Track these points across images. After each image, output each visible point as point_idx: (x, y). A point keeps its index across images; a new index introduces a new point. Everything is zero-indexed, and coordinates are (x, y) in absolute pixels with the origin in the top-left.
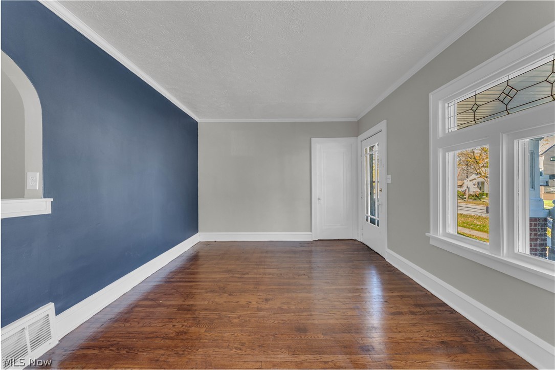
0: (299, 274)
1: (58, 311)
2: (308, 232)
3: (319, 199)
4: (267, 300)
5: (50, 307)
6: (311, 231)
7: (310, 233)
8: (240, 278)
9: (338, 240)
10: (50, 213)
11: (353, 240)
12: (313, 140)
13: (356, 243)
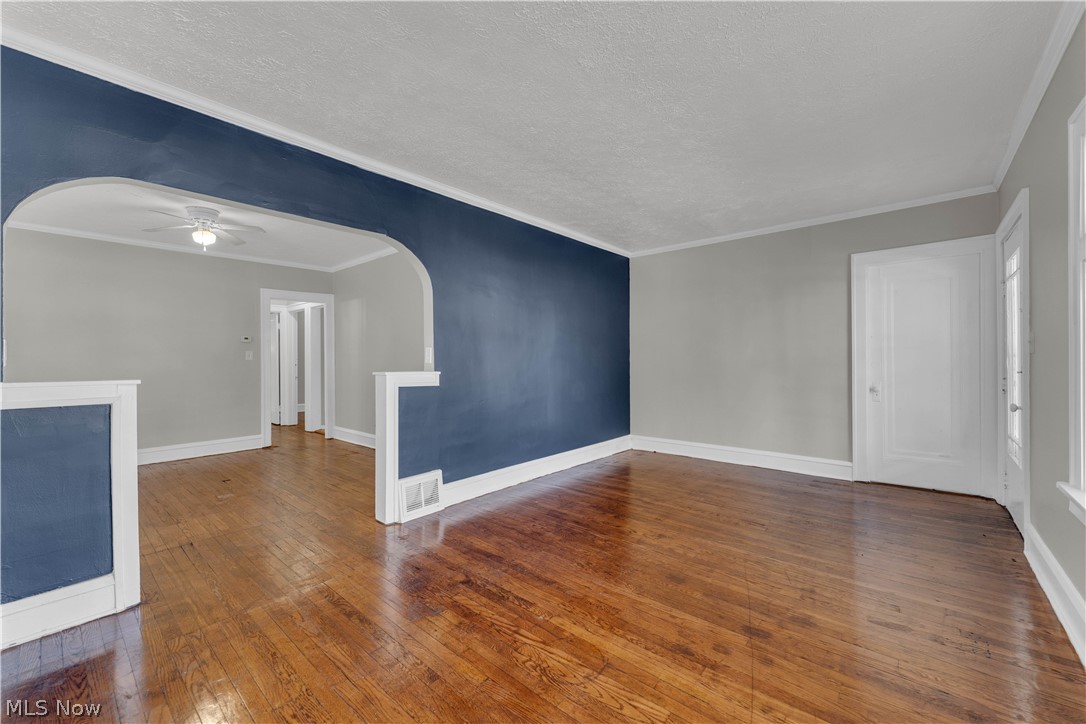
0: (750, 522)
1: (446, 481)
2: (844, 460)
3: (872, 390)
4: (660, 536)
5: (438, 474)
6: (850, 459)
7: (849, 464)
8: (648, 503)
9: (934, 491)
10: (438, 384)
11: (983, 498)
12: (855, 258)
13: (994, 506)
